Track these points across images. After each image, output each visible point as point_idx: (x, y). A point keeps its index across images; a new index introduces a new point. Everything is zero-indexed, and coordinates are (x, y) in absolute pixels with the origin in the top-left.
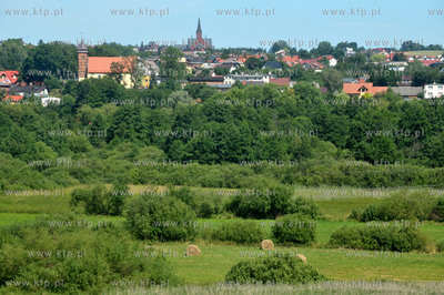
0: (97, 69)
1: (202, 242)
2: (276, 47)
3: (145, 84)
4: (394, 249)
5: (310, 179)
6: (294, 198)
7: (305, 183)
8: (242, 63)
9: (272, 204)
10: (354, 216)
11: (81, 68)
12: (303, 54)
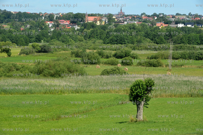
0: (90, 20)
1: (102, 65)
2: (142, 14)
3: (103, 24)
4: (154, 66)
5: (140, 48)
6: (132, 53)
7: (138, 49)
8: (130, 18)
9: (126, 55)
10: (148, 58)
11: (86, 20)
12: (149, 16)
